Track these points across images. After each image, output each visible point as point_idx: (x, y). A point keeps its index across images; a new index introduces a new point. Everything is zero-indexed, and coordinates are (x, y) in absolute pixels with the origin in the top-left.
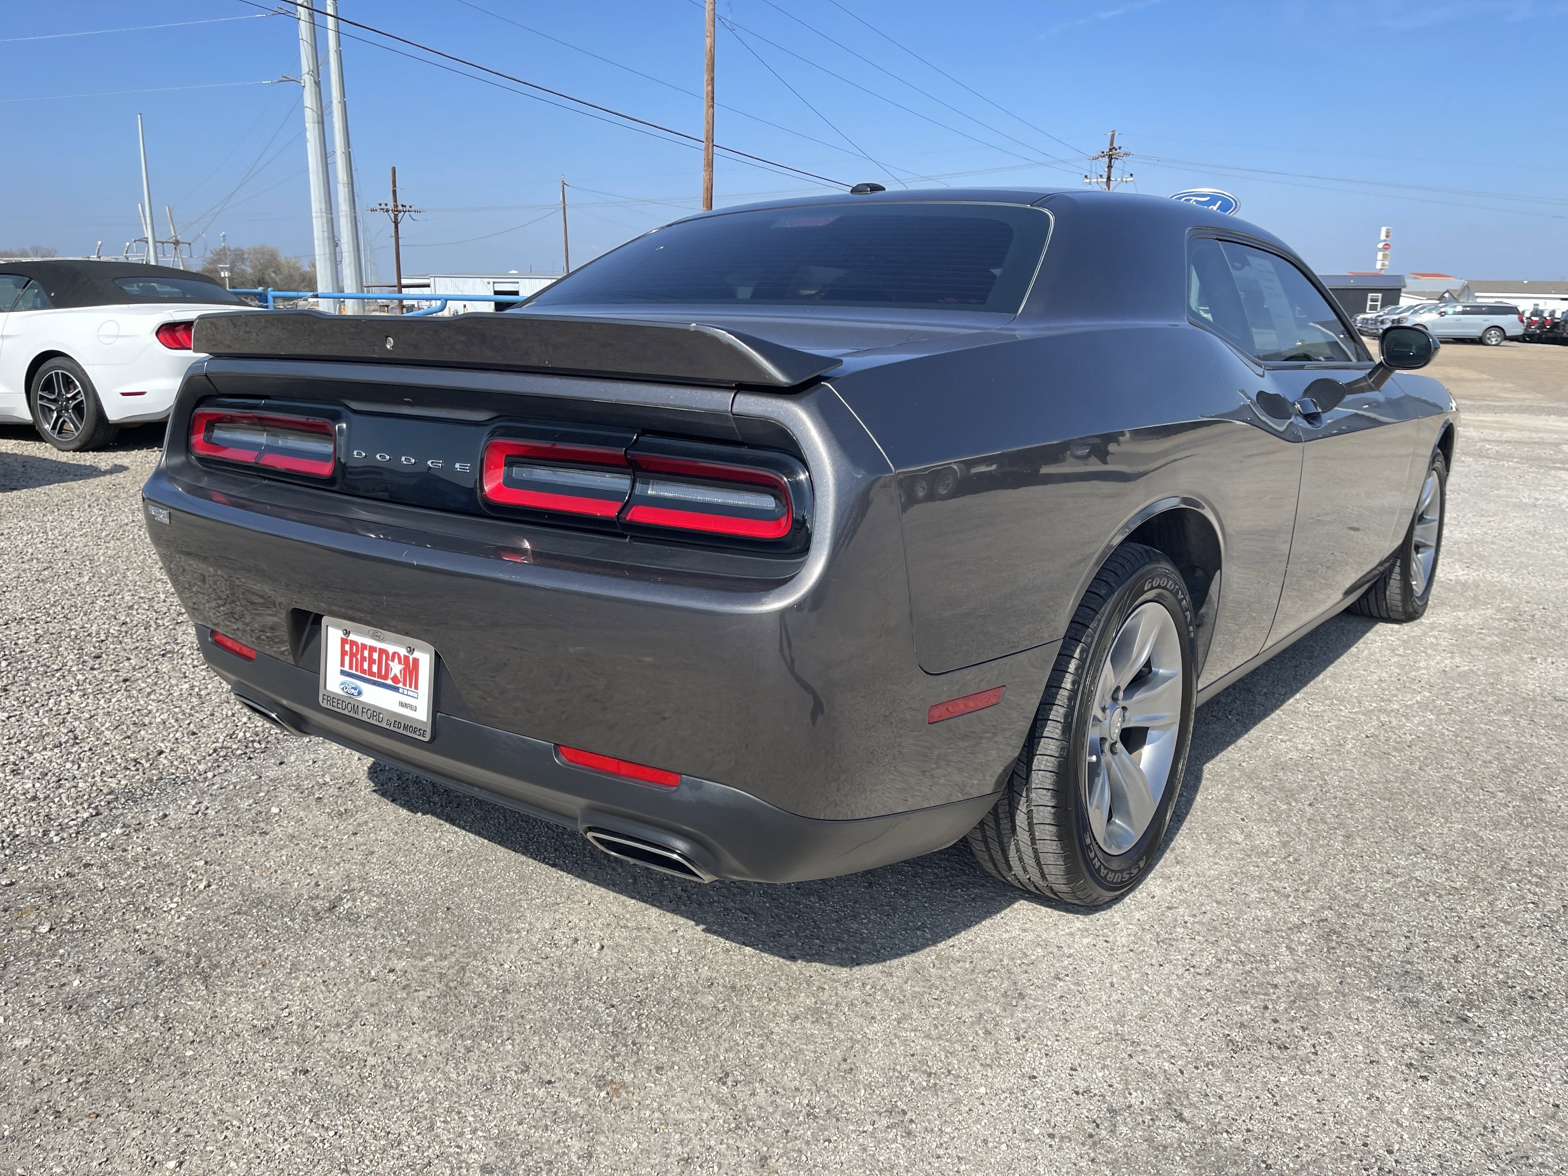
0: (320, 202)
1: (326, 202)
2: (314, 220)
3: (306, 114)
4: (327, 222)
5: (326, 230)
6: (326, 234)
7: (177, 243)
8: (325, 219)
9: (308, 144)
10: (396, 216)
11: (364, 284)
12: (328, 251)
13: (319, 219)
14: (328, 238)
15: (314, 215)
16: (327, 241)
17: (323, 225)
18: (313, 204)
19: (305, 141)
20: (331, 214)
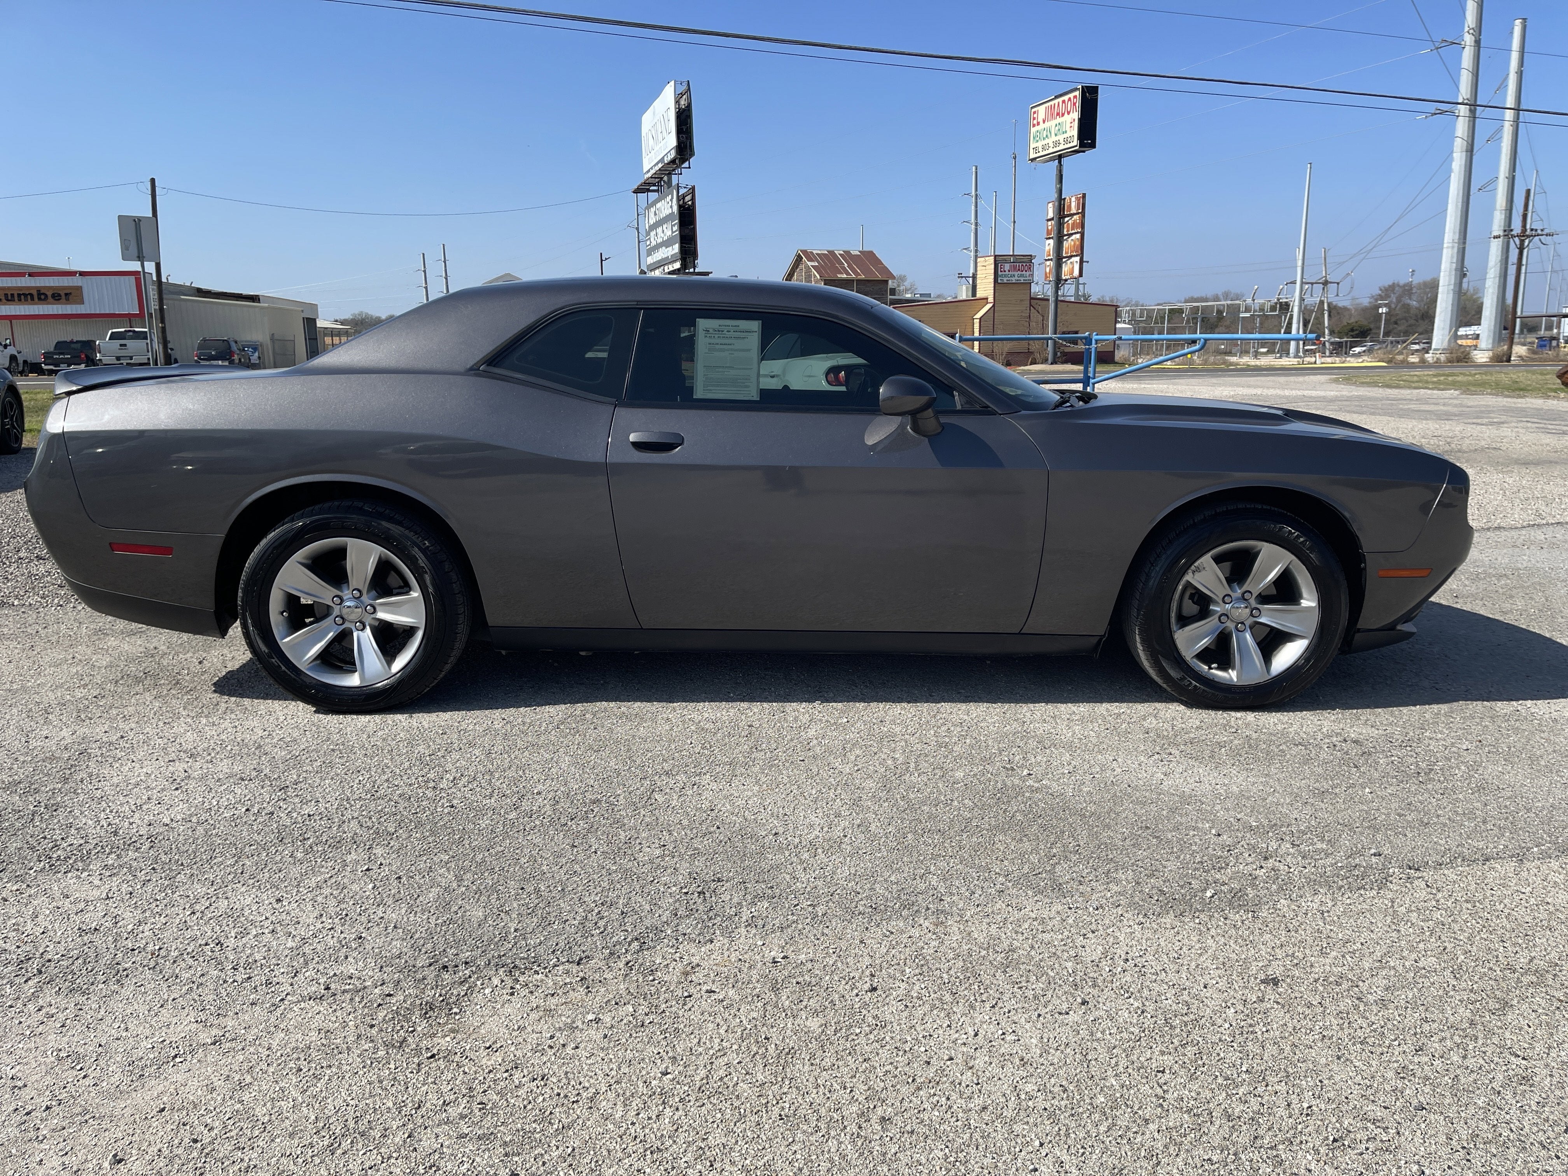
0: (1454, 233)
1: (1460, 232)
2: (1445, 251)
3: (1455, 144)
4: (1458, 252)
5: (1455, 260)
6: (1454, 265)
7: (1326, 283)
8: (1456, 250)
9: (1453, 174)
10: (1522, 242)
11: (1519, 314)
12: (1453, 282)
13: (1450, 250)
14: (1456, 270)
15: (1445, 245)
16: (1454, 273)
17: (1452, 257)
18: (1446, 235)
19: (1450, 171)
20: (1464, 243)
